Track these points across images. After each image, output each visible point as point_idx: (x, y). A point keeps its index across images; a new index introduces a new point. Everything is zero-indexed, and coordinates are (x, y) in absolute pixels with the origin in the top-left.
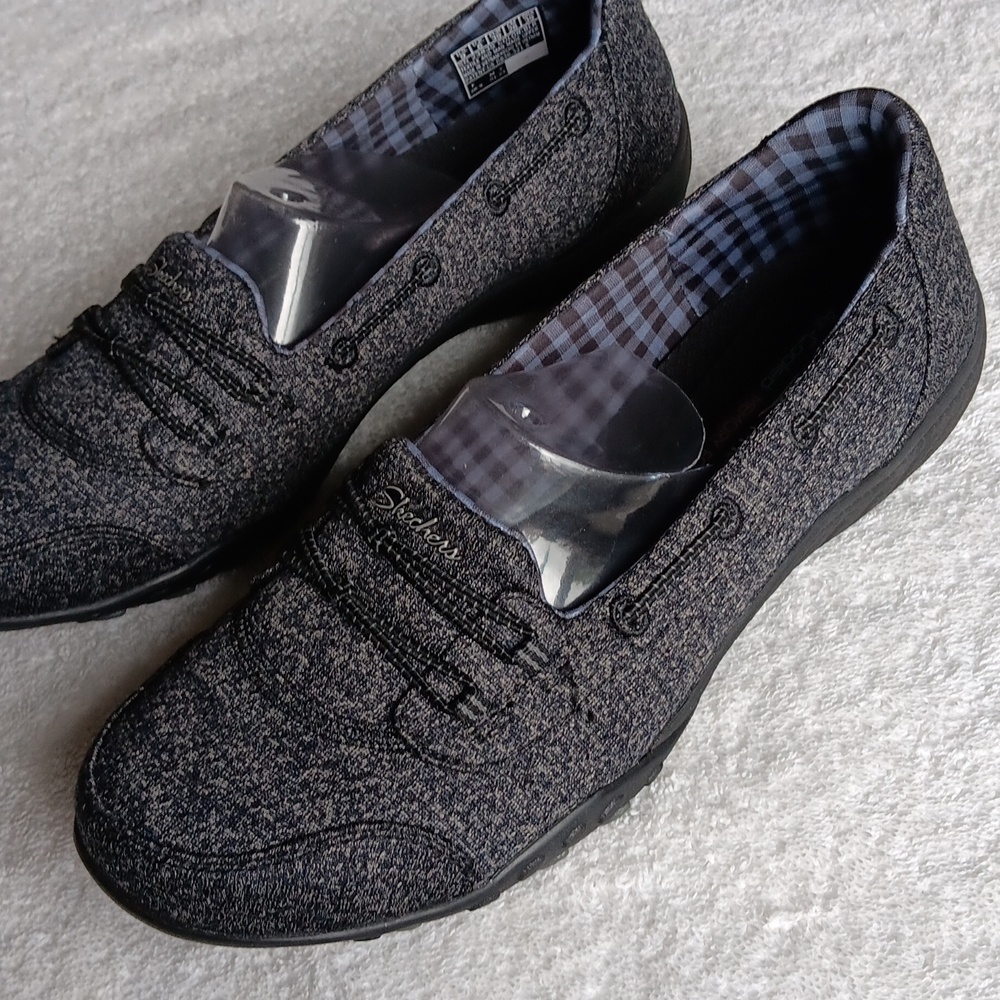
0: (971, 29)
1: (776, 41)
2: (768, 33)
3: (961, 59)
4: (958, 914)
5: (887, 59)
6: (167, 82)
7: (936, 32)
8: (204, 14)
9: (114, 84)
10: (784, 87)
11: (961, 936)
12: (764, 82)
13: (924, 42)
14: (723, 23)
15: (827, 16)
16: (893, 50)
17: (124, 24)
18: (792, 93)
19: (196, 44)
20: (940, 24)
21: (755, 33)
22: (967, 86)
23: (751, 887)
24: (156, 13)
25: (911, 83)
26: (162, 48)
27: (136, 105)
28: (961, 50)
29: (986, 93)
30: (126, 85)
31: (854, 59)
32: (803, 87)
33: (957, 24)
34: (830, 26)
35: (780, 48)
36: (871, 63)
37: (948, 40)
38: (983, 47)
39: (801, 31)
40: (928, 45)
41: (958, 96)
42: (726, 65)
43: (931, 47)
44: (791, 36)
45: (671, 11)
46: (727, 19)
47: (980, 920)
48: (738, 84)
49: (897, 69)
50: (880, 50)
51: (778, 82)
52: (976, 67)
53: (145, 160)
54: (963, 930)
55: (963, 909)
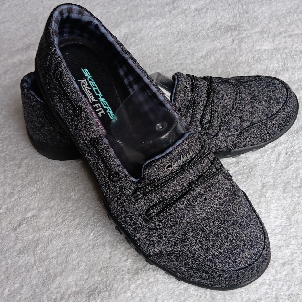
0: (243, 45)
1: (189, 50)
2: (187, 48)
3: (240, 53)
4: (242, 292)
5: (220, 54)
6: (19, 70)
7: (234, 46)
8: (30, 51)
9: (4, 71)
11: (242, 298)
12: (186, 62)
13: (230, 49)
14: (175, 46)
15: (204, 43)
16: (222, 51)
17: (7, 55)
18: (194, 65)
19: (27, 59)
20: (234, 43)
21: (184, 48)
22: (242, 60)
23: (184, 288)
24: (16, 51)
25: (227, 60)
26: (18, 61)
27: (11, 77)
28: (240, 50)
29: (247, 62)
30: (7, 72)
31: (211, 54)
32: (197, 63)
33: (239, 43)
34: (205, 45)
35: (191, 52)
36: (216, 55)
37: (237, 48)
38: (246, 49)
39: (196, 47)
40: (231, 49)
41: (239, 63)
42: (176, 58)
43: (232, 50)
44: (194, 49)
45: (161, 43)
46: (176, 45)
47: (248, 293)
48: (179, 63)
49: (223, 56)
50: (218, 52)
51: (190, 62)
52: (244, 55)
53: (13, 92)
54: (243, 296)
55: (243, 290)
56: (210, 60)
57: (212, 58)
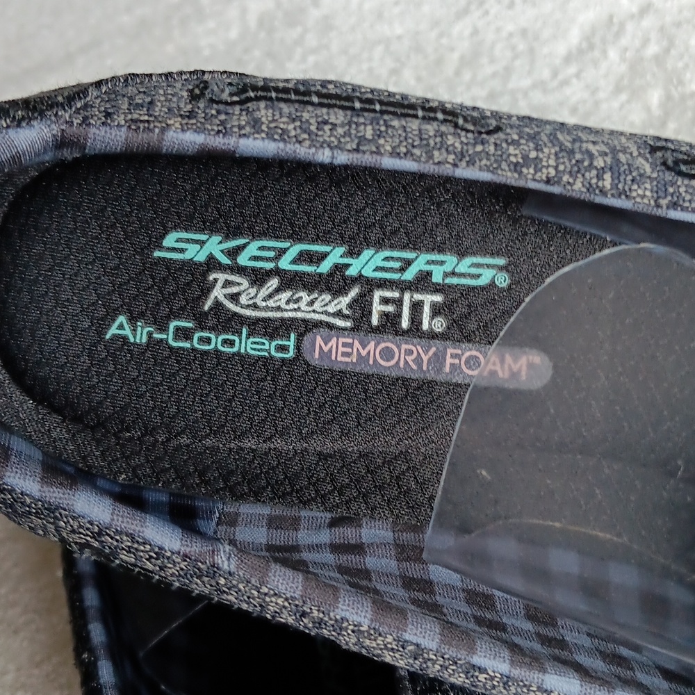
1: (515, 40)
2: (505, 34)
5: (639, 33)
10: (534, 86)
14: (455, 32)
16: (643, 24)
21: (491, 37)
31: (604, 41)
32: (555, 84)
34: (570, 12)
35: (521, 47)
36: (624, 42)
39: (539, 24)
42: (467, 76)
44: (530, 33)
46: (458, 28)
49: (654, 40)
50: (630, 27)
51: (526, 83)
56: (604, 66)
57: (613, 54)
